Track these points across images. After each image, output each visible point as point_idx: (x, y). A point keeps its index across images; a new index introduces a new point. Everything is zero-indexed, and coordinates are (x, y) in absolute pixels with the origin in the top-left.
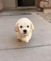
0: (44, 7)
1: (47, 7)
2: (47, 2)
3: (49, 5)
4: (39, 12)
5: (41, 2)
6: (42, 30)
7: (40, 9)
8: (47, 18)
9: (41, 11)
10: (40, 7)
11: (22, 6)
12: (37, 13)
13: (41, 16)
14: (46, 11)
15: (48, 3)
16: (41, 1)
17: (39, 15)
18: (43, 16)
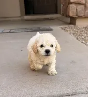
0: (77, 15)
1: (82, 15)
2: (83, 6)
3: (87, 11)
4: (67, 26)
5: (71, 5)
6: (73, 62)
7: (68, 20)
8: (83, 37)
9: (70, 24)
10: (68, 16)
11: (34, 13)
12: (62, 26)
13: (70, 34)
14: (80, 23)
15: (85, 6)
16: (72, 3)
17: (67, 30)
18: (74, 34)
